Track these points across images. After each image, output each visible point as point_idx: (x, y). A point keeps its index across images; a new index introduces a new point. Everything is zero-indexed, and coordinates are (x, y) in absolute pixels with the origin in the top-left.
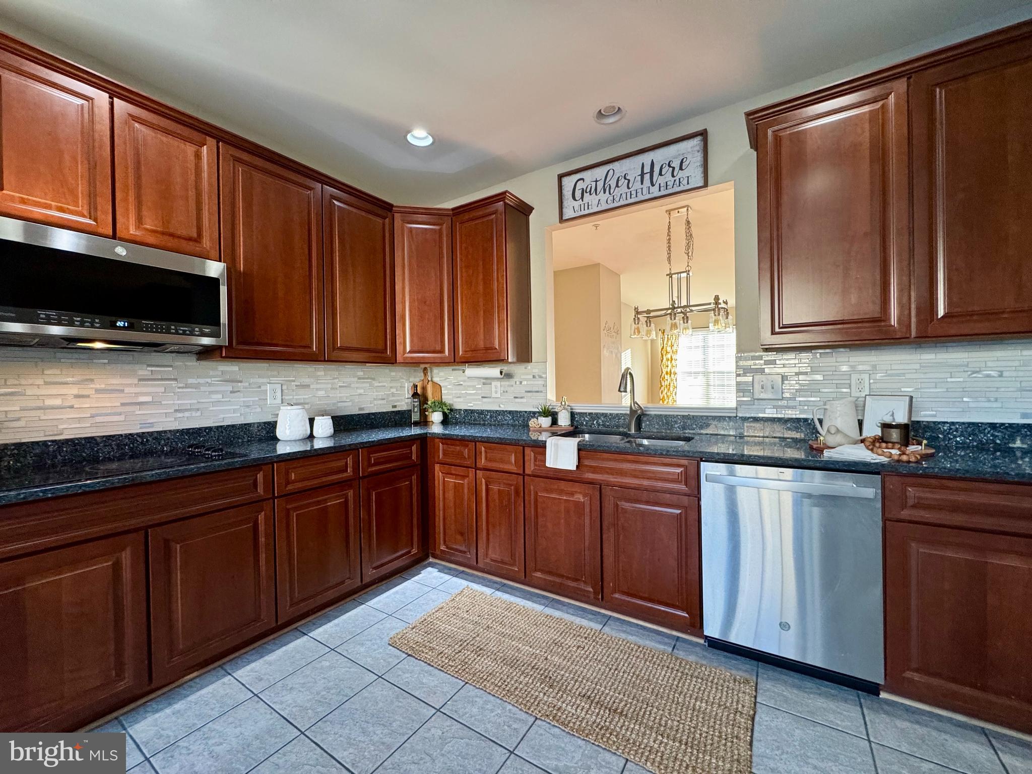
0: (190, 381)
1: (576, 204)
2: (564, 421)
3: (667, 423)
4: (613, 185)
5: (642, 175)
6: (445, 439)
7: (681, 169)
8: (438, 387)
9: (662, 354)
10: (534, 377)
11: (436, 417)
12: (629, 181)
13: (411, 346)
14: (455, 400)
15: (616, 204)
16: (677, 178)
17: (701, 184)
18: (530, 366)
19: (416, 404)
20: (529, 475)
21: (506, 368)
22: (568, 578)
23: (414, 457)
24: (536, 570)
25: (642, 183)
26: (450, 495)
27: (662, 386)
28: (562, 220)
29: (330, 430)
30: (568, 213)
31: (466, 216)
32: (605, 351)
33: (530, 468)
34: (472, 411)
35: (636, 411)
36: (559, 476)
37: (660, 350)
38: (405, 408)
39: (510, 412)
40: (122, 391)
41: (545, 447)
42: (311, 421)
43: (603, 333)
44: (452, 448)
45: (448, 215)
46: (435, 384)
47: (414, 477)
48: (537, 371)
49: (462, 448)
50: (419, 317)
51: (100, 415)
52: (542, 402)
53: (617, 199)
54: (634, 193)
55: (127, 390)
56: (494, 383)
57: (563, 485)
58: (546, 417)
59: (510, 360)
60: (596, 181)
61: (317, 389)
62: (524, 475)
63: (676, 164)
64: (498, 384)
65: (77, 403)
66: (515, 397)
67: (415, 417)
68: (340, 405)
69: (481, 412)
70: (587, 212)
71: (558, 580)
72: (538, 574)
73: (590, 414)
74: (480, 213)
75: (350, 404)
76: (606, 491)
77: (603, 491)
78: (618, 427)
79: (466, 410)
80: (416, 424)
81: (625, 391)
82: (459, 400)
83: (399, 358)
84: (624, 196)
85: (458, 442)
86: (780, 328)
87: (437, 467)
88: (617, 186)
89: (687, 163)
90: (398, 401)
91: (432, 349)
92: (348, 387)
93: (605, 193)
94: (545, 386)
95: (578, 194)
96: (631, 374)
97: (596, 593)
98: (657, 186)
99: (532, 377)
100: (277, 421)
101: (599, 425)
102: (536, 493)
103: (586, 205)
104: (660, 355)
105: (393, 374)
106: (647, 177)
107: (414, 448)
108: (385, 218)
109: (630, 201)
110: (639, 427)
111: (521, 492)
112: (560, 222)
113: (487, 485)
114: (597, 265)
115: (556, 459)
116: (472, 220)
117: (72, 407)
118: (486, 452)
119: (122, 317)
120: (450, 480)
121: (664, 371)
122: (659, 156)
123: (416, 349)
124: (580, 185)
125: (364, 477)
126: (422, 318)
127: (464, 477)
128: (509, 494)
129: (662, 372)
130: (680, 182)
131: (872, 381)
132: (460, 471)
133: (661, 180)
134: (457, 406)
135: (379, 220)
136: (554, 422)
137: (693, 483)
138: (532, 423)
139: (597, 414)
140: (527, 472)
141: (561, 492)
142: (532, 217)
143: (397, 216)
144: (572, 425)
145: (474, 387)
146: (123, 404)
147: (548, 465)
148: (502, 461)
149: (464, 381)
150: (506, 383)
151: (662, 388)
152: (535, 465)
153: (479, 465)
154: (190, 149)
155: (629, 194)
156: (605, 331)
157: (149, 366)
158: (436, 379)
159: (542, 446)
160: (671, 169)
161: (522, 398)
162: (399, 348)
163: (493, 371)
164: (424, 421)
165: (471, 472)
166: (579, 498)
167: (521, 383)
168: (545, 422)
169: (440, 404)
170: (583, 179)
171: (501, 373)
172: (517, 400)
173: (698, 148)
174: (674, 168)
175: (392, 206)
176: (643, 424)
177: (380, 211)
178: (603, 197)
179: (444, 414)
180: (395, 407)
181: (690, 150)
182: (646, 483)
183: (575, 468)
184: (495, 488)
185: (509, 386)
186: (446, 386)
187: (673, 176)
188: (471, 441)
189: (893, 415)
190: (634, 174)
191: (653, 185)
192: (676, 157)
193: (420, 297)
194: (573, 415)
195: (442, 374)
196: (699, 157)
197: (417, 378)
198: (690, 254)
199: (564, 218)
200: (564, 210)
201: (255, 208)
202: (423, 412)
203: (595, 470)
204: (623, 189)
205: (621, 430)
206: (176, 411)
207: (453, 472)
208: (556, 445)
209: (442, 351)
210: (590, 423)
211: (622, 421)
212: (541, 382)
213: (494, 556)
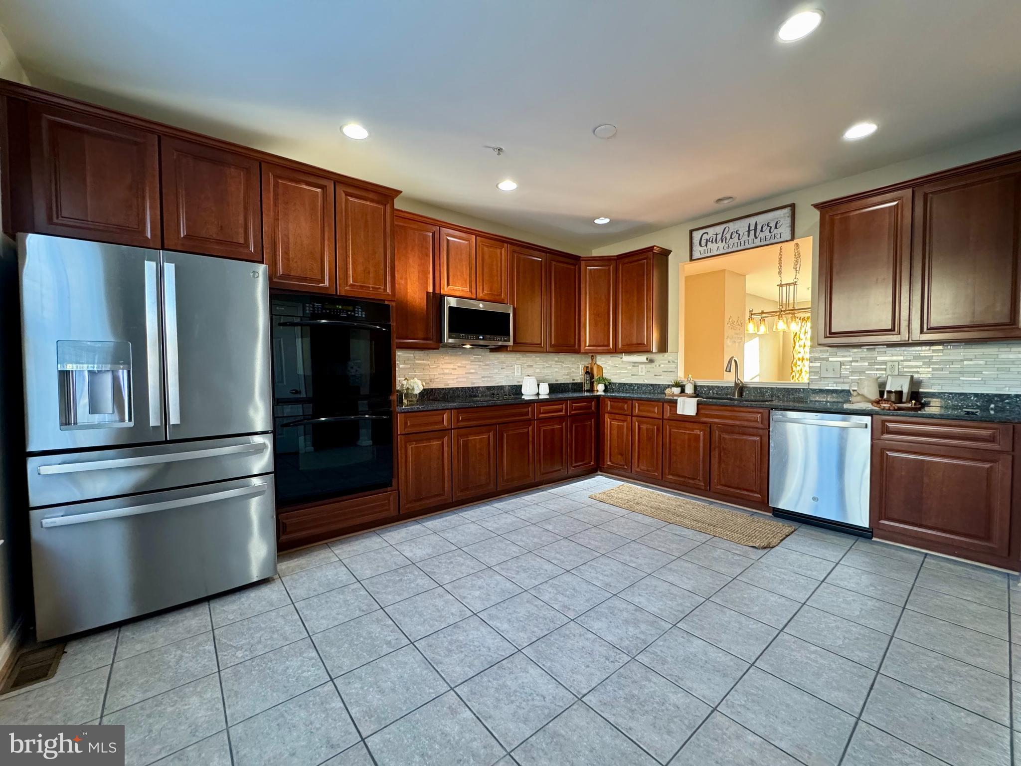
0: (488, 363)
1: (702, 249)
2: (689, 390)
3: (761, 392)
4: (728, 237)
5: (749, 231)
6: (613, 398)
7: (776, 228)
8: (600, 368)
9: (794, 341)
10: (669, 362)
11: (600, 388)
12: (739, 235)
13: (589, 342)
14: (612, 376)
15: (730, 250)
16: (773, 234)
17: (789, 238)
18: (666, 355)
19: (588, 378)
20: (666, 419)
21: (650, 356)
22: (689, 478)
23: (593, 409)
24: (669, 475)
25: (749, 236)
26: (615, 432)
27: (793, 371)
28: (691, 259)
29: (548, 391)
30: (696, 255)
31: (627, 260)
32: (728, 342)
33: (667, 414)
34: (625, 384)
35: (738, 384)
36: (686, 419)
37: (793, 337)
38: (579, 381)
39: (652, 385)
40: (465, 367)
41: (677, 403)
42: (538, 385)
43: (727, 327)
44: (616, 404)
45: (614, 260)
46: (598, 366)
47: (593, 420)
48: (671, 358)
49: (623, 404)
50: (595, 324)
51: (460, 378)
52: (676, 378)
53: (731, 247)
54: (742, 243)
55: (467, 367)
56: (640, 366)
57: (687, 425)
58: (677, 387)
59: (654, 351)
60: (717, 234)
61: (536, 368)
62: (663, 419)
63: (773, 225)
64: (643, 366)
65: (452, 371)
66: (655, 375)
67: (586, 387)
68: (546, 377)
69: (631, 385)
70: (709, 254)
71: (682, 479)
72: (670, 477)
73: (708, 386)
74: (635, 258)
75: (551, 377)
76: (714, 427)
77: (712, 427)
78: (727, 394)
79: (620, 383)
80: (587, 391)
81: (730, 371)
82: (615, 376)
83: (582, 351)
84: (736, 244)
85: (620, 401)
86: (830, 334)
87: (606, 415)
88: (731, 238)
89: (780, 224)
90: (576, 376)
91: (602, 344)
92: (551, 367)
93: (722, 242)
94: (677, 368)
95: (703, 242)
96: (735, 361)
97: (705, 486)
98: (759, 238)
99: (667, 362)
100: (521, 385)
101: (713, 393)
102: (670, 431)
103: (709, 250)
104: (793, 342)
105: (574, 359)
106: (752, 233)
107: (593, 403)
108: (575, 265)
109: (740, 248)
110: (741, 394)
111: (660, 430)
112: (690, 261)
113: (639, 426)
114: (725, 270)
115: (683, 409)
116: (631, 262)
117: (451, 374)
118: (639, 406)
119: (481, 334)
120: (615, 423)
121: (796, 356)
122: (761, 219)
123: (592, 344)
124: (705, 237)
125: (570, 416)
126: (596, 324)
127: (624, 421)
128: (653, 430)
129: (794, 358)
130: (775, 237)
131: (900, 367)
132: (622, 418)
133: (762, 235)
134: (613, 381)
135: (572, 267)
136: (683, 391)
137: (766, 422)
138: (668, 391)
139: (712, 386)
140: (665, 417)
141: (686, 428)
142: (670, 257)
143: (583, 263)
144: (695, 393)
145: (626, 369)
146: (466, 373)
147: (678, 413)
148: (649, 411)
149: (619, 364)
150: (649, 366)
151: (794, 374)
152: (670, 413)
153: (634, 414)
154: (498, 251)
155: (739, 244)
156: (729, 325)
157: (474, 355)
158: (598, 363)
159: (676, 402)
160: (769, 228)
161: (660, 375)
162: (582, 344)
163: (642, 358)
164: (591, 390)
165: (629, 418)
166: (697, 432)
167: (660, 365)
168: (677, 390)
169: (602, 380)
170: (707, 233)
171: (647, 359)
172: (656, 377)
173: (788, 215)
174: (771, 227)
175: (580, 257)
176: (744, 393)
177: (573, 261)
178: (721, 245)
179: (605, 386)
180: (574, 380)
181: (782, 216)
182: (738, 423)
183: (695, 415)
184: (644, 427)
185: (651, 368)
186: (606, 368)
187: (770, 232)
188: (629, 400)
189: (902, 387)
190: (743, 230)
191: (756, 238)
192: (773, 220)
193: (595, 312)
194: (695, 387)
195: (603, 359)
196: (788, 221)
197: (587, 361)
198: (798, 269)
199: (693, 258)
200: (693, 253)
201: (521, 274)
202: (592, 384)
203: (707, 416)
204: (736, 240)
205: (729, 396)
206: (482, 377)
207: (617, 418)
208: (684, 402)
209: (608, 345)
210: (707, 392)
211: (729, 391)
212: (674, 365)
213: (643, 467)
